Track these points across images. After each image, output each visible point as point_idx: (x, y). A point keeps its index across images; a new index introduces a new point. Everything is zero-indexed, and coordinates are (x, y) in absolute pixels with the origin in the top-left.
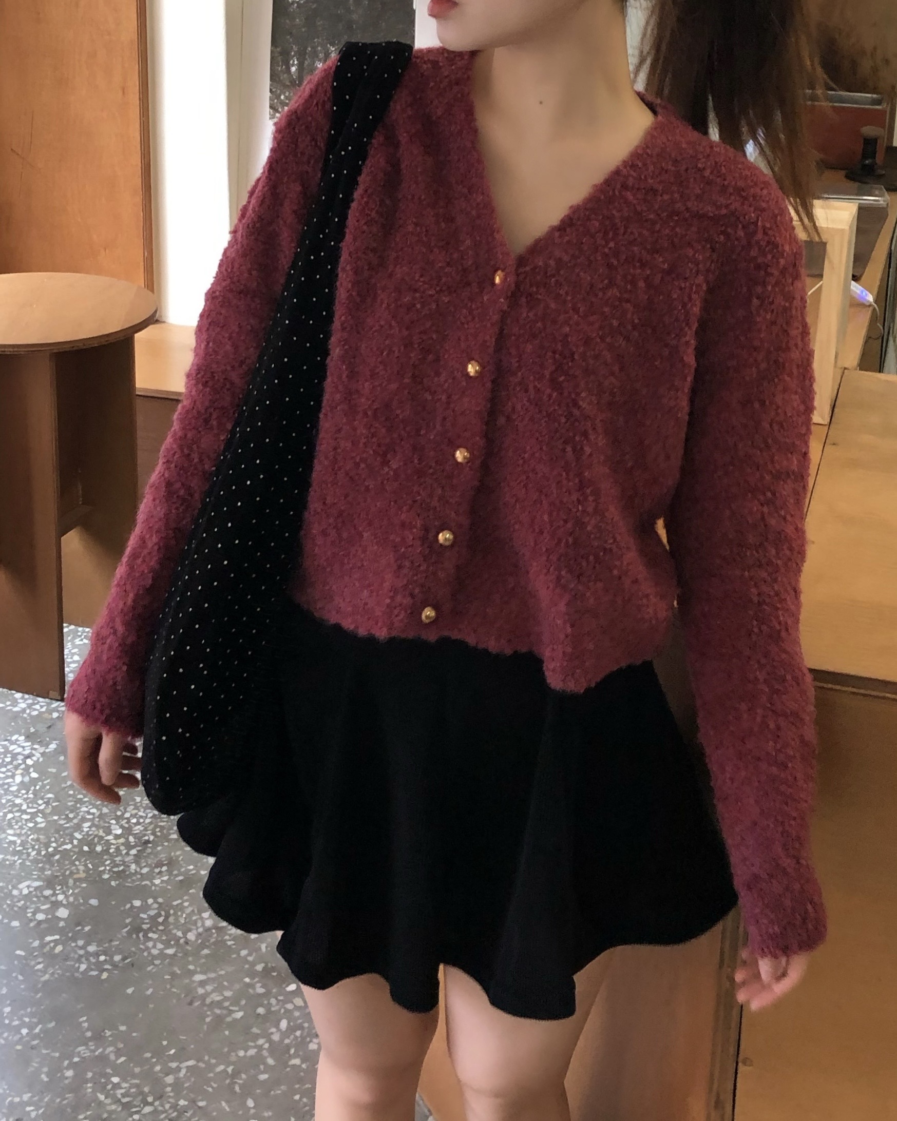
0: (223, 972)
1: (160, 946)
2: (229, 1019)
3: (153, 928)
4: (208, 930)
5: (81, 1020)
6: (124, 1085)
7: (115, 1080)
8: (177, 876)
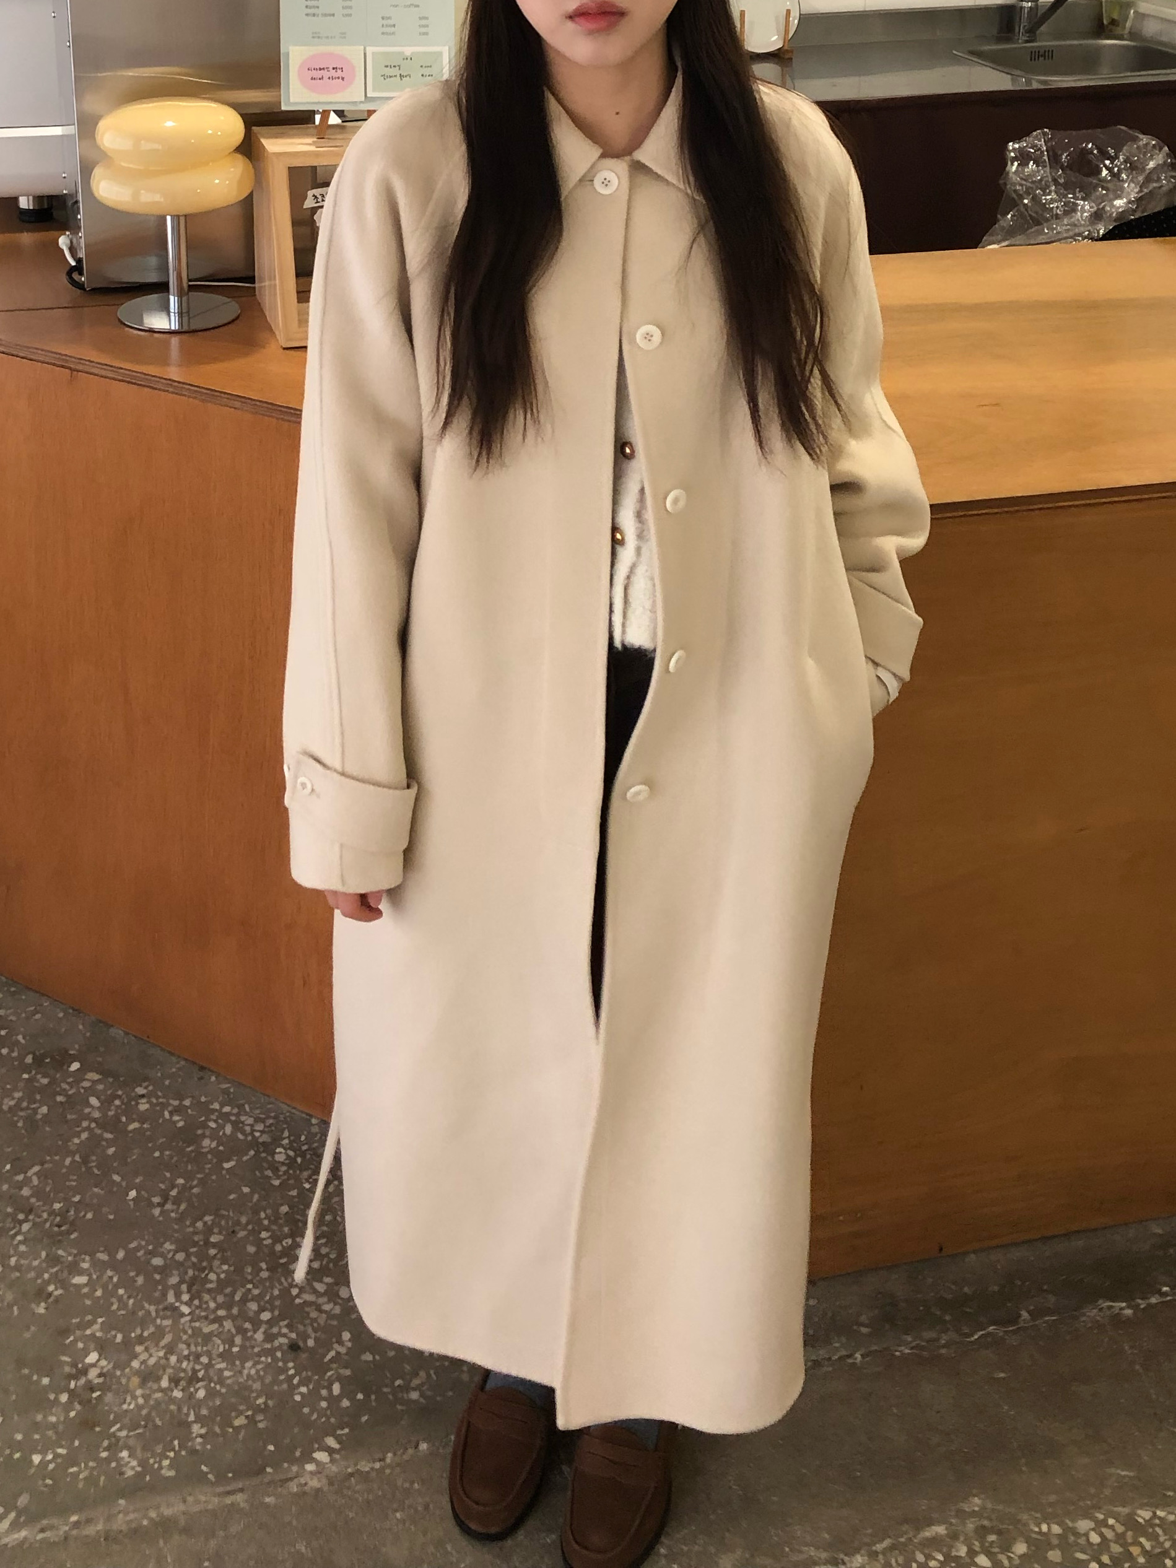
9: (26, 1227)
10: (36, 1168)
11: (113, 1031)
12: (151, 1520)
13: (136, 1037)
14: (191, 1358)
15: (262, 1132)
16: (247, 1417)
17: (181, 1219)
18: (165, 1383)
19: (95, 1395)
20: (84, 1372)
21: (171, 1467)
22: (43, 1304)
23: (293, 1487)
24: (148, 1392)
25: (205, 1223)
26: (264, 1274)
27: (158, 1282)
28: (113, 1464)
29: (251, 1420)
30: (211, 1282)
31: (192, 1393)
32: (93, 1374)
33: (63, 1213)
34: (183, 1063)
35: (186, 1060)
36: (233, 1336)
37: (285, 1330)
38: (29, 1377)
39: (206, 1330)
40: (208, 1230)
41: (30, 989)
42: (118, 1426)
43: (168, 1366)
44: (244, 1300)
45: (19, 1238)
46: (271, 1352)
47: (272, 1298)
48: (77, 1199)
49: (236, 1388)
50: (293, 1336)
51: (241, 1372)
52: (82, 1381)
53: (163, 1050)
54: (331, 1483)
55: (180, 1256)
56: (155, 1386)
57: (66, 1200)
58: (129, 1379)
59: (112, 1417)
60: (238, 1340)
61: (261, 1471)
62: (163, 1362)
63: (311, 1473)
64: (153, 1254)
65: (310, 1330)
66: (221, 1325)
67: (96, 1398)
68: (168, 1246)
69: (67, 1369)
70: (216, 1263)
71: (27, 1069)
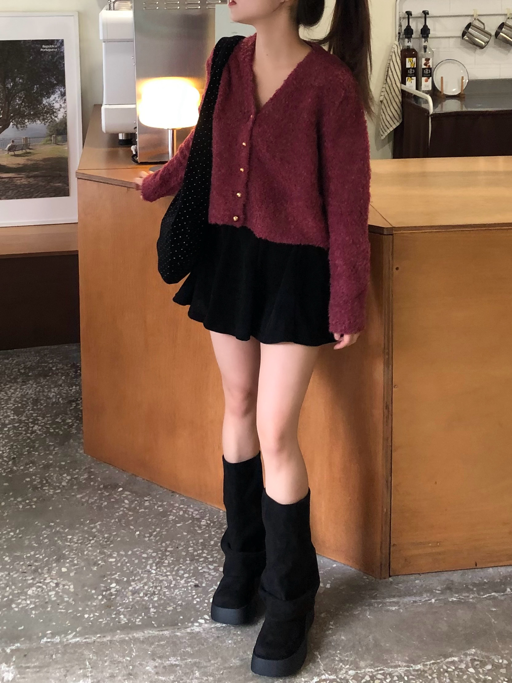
0: (88, 492)
1: (51, 491)
2: (103, 506)
3: (43, 485)
4: (69, 480)
5: (36, 523)
6: (75, 537)
7: (70, 537)
8: (39, 466)
9: (92, 542)
10: (99, 523)
11: (138, 478)
12: (130, 638)
13: (147, 480)
14: (154, 587)
15: (197, 514)
16: (173, 607)
17: (157, 542)
18: (141, 595)
19: (113, 597)
20: (110, 590)
21: (139, 621)
22: (96, 567)
23: (189, 630)
24: (134, 597)
25: (166, 544)
26: (188, 562)
27: (144, 562)
28: (117, 619)
29: (175, 609)
30: (165, 563)
31: (152, 599)
32: (113, 591)
33: (108, 538)
34: (166, 490)
35: (167, 489)
36: (172, 581)
37: (194, 580)
38: (87, 590)
39: (161, 578)
40: (167, 546)
41: (105, 462)
42: (120, 608)
43: (144, 590)
44: (178, 570)
45: (90, 545)
46: (187, 587)
47: (190, 570)
48: (115, 533)
49: (170, 598)
50: (197, 582)
51: (173, 593)
52: (108, 592)
53: (158, 485)
54: (204, 630)
55: (154, 554)
56: (138, 596)
57: (110, 534)
58: (127, 593)
59: (118, 605)
60: (174, 582)
61: (177, 624)
62: (142, 588)
63: (197, 626)
64: (143, 553)
65: (204, 580)
66: (167, 577)
67: (113, 598)
68: (149, 551)
69: (102, 589)
70: (168, 557)
71: (101, 490)
